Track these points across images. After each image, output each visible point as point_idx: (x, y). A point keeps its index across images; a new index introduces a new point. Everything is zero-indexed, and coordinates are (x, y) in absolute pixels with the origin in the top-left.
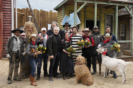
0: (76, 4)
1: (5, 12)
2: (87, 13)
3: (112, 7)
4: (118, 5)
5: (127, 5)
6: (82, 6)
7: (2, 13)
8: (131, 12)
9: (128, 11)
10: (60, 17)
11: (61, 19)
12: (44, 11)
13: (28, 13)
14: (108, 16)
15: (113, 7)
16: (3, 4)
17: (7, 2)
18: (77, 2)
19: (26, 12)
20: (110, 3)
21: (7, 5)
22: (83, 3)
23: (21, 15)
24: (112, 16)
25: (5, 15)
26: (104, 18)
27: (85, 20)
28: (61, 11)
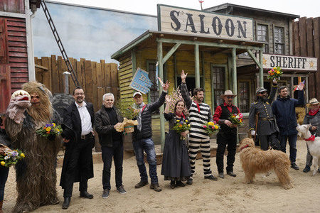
0: (161, 47)
1: (14, 65)
2: (179, 64)
3: (224, 52)
4: (235, 47)
5: (251, 48)
6: (173, 51)
7: (8, 68)
8: (258, 59)
9: (252, 59)
10: (126, 72)
11: (127, 76)
12: (89, 62)
13: (54, 65)
14: (216, 67)
15: (226, 51)
16: (9, 49)
17: (17, 43)
18: (163, 43)
19: (50, 64)
20: (222, 43)
21: (16, 49)
22: (174, 45)
23: (40, 70)
24: (223, 68)
25: (15, 70)
26: (209, 72)
27: (174, 77)
28: (128, 60)
